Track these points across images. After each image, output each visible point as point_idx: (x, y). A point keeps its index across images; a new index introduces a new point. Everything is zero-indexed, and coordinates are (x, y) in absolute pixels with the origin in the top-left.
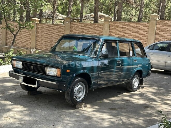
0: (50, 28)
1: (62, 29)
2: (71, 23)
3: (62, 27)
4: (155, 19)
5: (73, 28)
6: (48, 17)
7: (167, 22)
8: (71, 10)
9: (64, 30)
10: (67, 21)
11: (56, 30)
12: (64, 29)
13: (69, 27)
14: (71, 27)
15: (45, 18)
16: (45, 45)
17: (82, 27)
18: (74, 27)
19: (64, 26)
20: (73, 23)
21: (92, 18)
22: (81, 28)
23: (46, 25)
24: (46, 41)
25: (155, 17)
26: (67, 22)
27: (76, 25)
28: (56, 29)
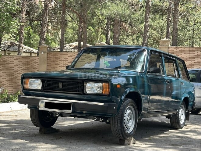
0: (16, 62)
1: (34, 62)
2: (48, 54)
3: (35, 59)
4: (166, 46)
5: (51, 60)
6: (8, 48)
7: (183, 49)
8: (45, 37)
9: (38, 64)
10: (43, 51)
11: (26, 64)
12: (37, 62)
13: (46, 59)
14: (48, 59)
15: (3, 50)
16: (9, 87)
17: (64, 58)
18: (53, 59)
19: (38, 58)
20: (51, 54)
21: (73, 49)
22: (64, 60)
23: (10, 58)
24: (9, 81)
25: (167, 43)
26: (42, 53)
27: (56, 57)
28: (26, 62)
